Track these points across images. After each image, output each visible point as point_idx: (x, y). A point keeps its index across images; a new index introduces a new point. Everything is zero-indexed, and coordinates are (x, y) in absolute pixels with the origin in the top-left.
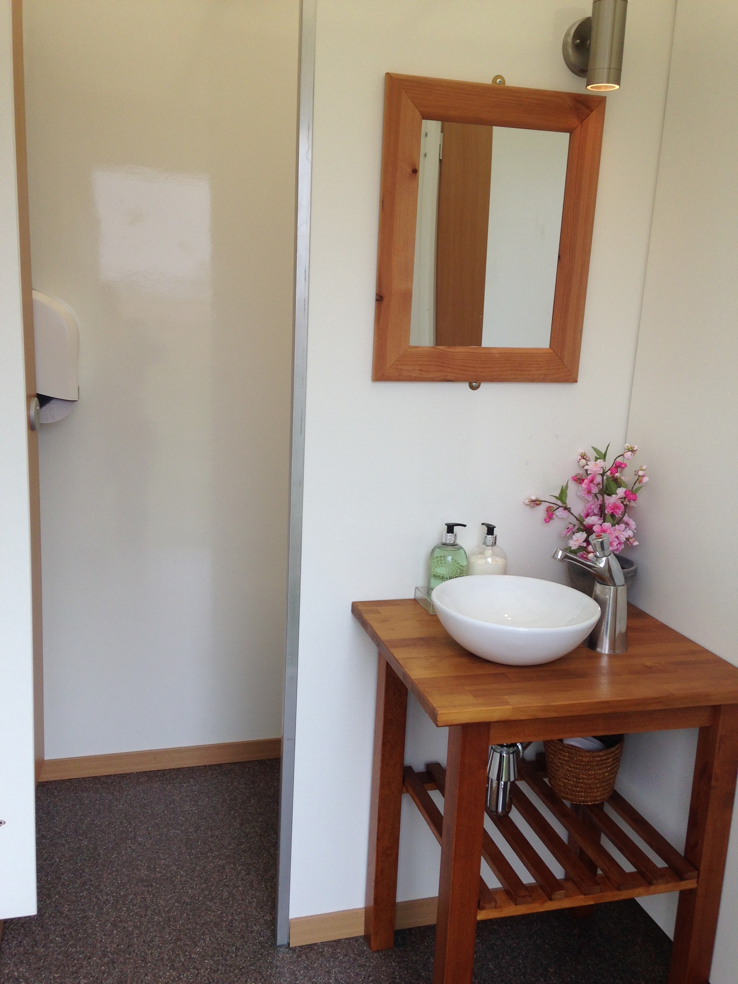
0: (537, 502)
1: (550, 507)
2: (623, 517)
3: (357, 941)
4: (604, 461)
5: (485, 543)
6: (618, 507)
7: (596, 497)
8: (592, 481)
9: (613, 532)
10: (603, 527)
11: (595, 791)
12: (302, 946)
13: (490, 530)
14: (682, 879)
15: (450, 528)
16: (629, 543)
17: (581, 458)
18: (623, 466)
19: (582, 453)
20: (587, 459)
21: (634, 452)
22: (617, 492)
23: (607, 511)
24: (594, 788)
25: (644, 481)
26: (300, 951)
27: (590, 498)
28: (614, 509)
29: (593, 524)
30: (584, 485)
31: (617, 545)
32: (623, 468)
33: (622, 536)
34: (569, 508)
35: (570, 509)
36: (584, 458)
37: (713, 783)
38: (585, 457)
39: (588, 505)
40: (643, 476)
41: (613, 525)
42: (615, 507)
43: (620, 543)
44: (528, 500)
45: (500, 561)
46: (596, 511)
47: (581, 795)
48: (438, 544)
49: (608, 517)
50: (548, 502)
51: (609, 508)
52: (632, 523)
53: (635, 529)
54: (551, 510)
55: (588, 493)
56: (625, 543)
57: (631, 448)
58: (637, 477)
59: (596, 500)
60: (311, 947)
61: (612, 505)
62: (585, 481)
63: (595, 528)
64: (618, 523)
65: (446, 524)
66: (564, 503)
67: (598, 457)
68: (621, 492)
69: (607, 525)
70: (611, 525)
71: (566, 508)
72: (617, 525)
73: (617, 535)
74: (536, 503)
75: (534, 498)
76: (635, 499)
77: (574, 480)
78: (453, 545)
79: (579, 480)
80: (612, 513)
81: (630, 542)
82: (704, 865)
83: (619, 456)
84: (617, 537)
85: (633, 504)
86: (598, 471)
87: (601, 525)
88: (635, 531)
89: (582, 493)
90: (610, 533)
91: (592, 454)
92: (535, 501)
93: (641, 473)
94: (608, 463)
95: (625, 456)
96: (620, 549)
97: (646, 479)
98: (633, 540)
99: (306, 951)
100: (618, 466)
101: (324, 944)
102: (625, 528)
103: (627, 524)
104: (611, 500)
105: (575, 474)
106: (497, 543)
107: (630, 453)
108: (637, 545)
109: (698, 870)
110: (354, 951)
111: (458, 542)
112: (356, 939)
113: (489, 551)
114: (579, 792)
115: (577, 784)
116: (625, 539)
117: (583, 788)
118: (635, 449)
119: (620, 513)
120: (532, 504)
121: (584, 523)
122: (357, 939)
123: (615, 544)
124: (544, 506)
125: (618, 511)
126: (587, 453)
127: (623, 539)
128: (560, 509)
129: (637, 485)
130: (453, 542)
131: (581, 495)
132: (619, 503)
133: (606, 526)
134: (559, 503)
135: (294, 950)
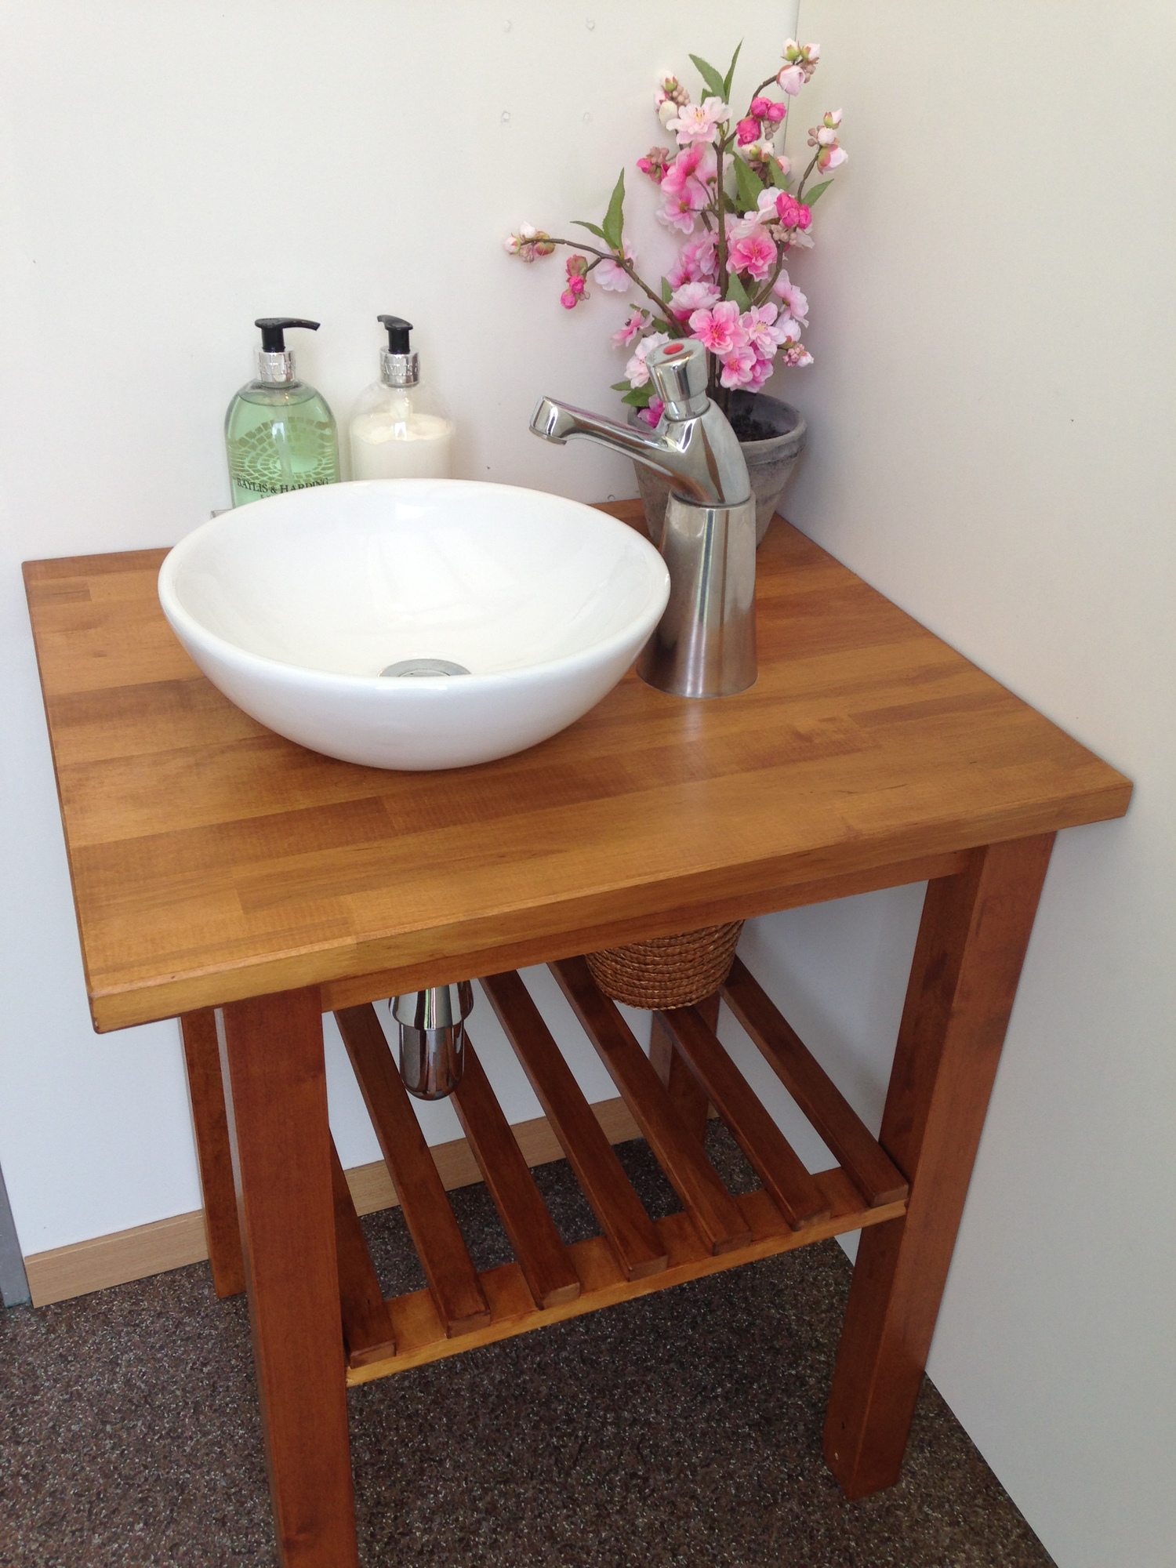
0: (541, 245)
1: (576, 258)
2: (774, 280)
3: (190, 1276)
4: (726, 100)
5: (387, 378)
6: (761, 253)
7: (707, 222)
8: (689, 170)
9: (742, 330)
10: (717, 316)
11: (684, 983)
12: (62, 1302)
13: (399, 337)
14: (869, 1204)
15: (273, 336)
16: (786, 359)
17: (663, 97)
18: (774, 113)
19: (667, 81)
20: (680, 99)
21: (809, 67)
22: (759, 202)
23: (733, 266)
24: (681, 979)
25: (833, 164)
26: (55, 1314)
27: (688, 227)
28: (748, 258)
29: (691, 307)
30: (667, 186)
31: (753, 368)
32: (774, 122)
33: (768, 340)
34: (629, 260)
35: (632, 263)
36: (673, 99)
37: (957, 1003)
38: (675, 94)
39: (687, 249)
40: (832, 147)
41: (745, 309)
42: (755, 251)
43: (761, 362)
44: (512, 240)
45: (434, 431)
46: (706, 267)
47: (653, 994)
48: (245, 387)
49: (735, 284)
50: (570, 244)
51: (738, 255)
52: (800, 300)
53: (806, 317)
54: (580, 269)
55: (683, 211)
56: (777, 361)
57: (801, 53)
58: (816, 148)
59: (706, 231)
60: (81, 1302)
61: (745, 247)
62: (669, 172)
63: (694, 322)
64: (760, 302)
65: (258, 324)
66: (615, 243)
67: (709, 89)
68: (767, 200)
69: (729, 307)
70: (737, 309)
71: (623, 264)
72: (753, 308)
73: (753, 337)
74: (537, 247)
75: (529, 232)
76: (804, 222)
77: (644, 170)
78: (287, 389)
79: (655, 168)
80: (746, 269)
81: (790, 356)
82: (923, 1171)
83: (766, 84)
84: (754, 345)
85: (800, 238)
86: (703, 135)
87: (712, 310)
88: (806, 324)
89: (667, 213)
90: (736, 334)
91: (693, 82)
92: (533, 241)
93: (825, 136)
94: (737, 109)
95: (782, 80)
96: (763, 379)
97: (838, 157)
98: (798, 350)
99: (71, 1314)
100: (762, 116)
101: (114, 1291)
102: (779, 314)
103: (785, 303)
104: (741, 230)
105: (648, 153)
106: (422, 374)
107: (796, 69)
108: (809, 364)
109: (909, 1179)
110: (180, 1301)
111: (299, 375)
112: (189, 1270)
113: (401, 403)
114: (646, 988)
115: (640, 974)
116: (774, 350)
117: (655, 980)
118: (811, 56)
119: (766, 268)
120: (524, 252)
121: (671, 305)
122: (192, 1270)
123: (747, 365)
124: (561, 257)
125: (760, 263)
126: (682, 83)
127: (770, 350)
128: (606, 265)
129: (816, 177)
130: (283, 378)
131: (664, 219)
132: (765, 237)
133: (724, 311)
134: (602, 246)
135: (42, 1313)
